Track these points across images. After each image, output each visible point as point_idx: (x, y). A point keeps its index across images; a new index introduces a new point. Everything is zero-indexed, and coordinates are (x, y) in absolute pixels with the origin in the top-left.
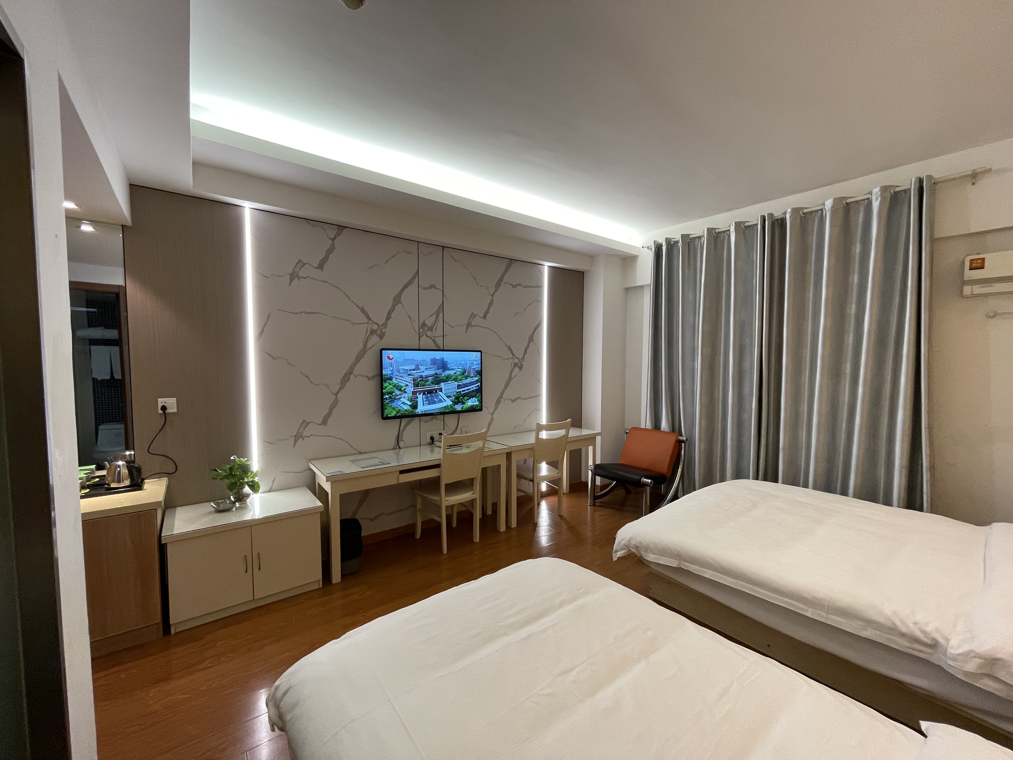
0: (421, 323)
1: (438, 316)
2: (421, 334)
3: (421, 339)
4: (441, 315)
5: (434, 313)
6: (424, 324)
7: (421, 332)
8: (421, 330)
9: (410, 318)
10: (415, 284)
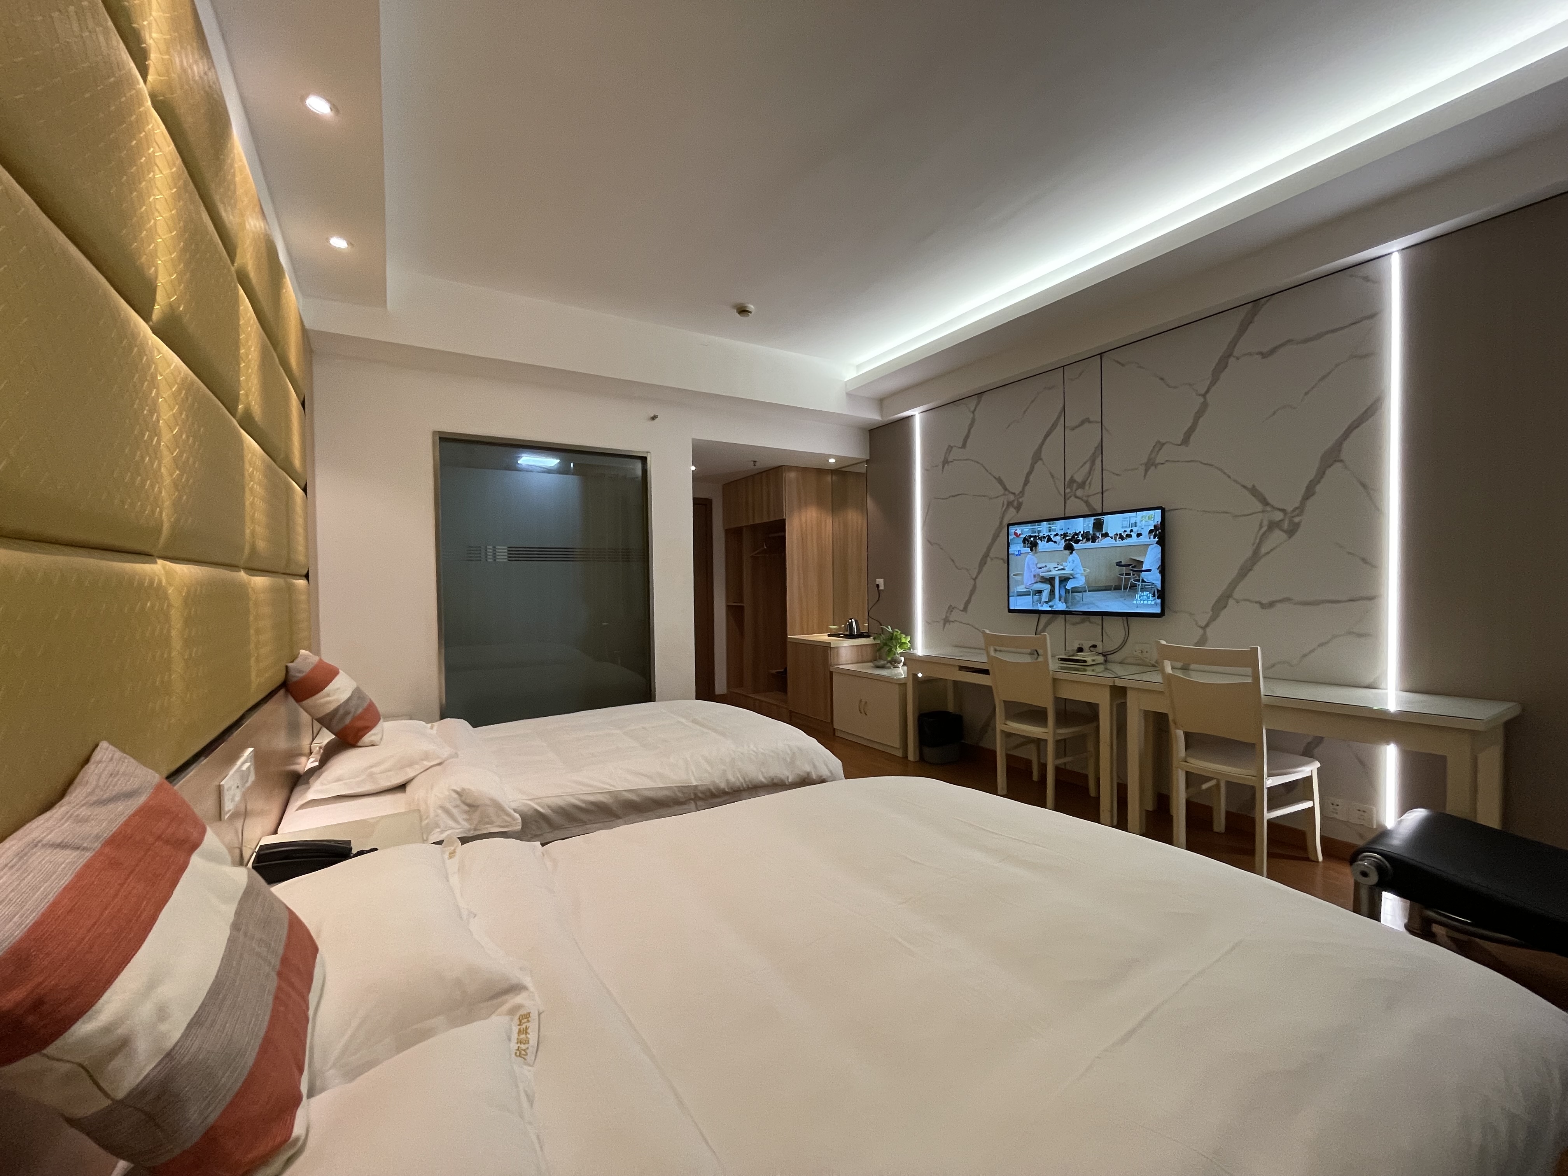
0: (1067, 480)
1: (1093, 463)
2: (1069, 495)
3: (1068, 502)
4: (1098, 461)
5: (1088, 461)
6: (1072, 480)
7: (1068, 493)
8: (1068, 490)
9: (1052, 476)
10: (1060, 428)
